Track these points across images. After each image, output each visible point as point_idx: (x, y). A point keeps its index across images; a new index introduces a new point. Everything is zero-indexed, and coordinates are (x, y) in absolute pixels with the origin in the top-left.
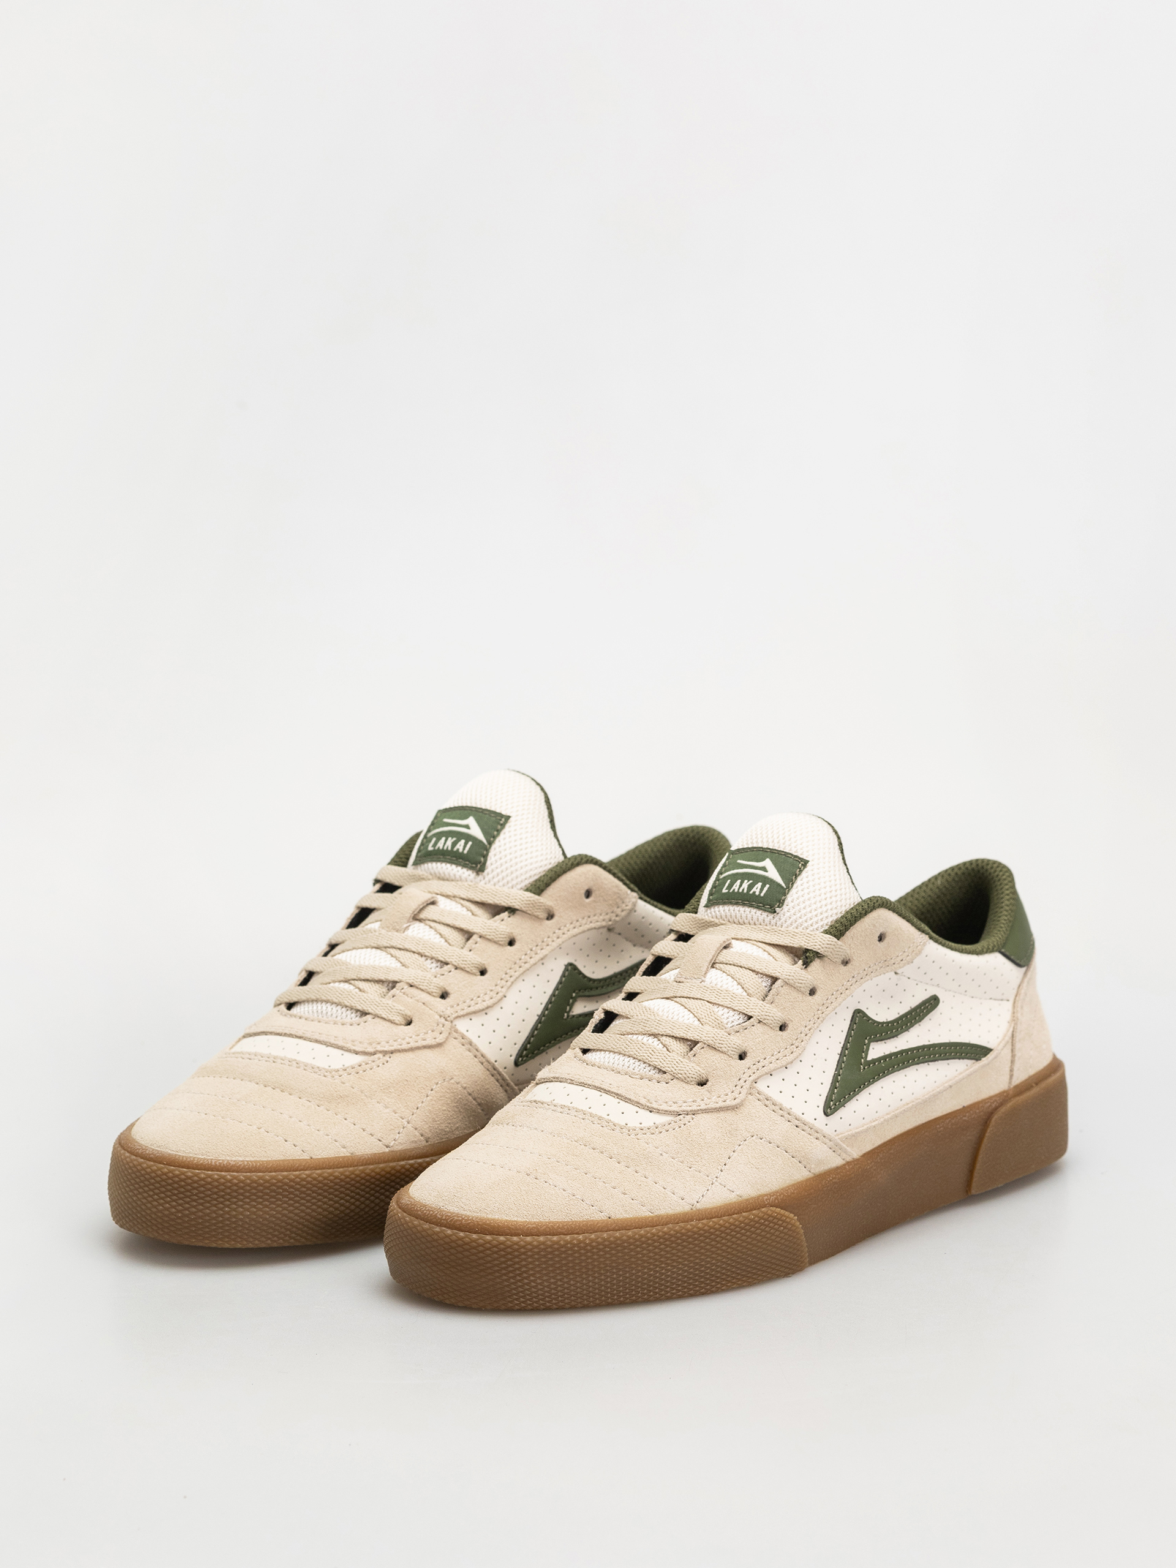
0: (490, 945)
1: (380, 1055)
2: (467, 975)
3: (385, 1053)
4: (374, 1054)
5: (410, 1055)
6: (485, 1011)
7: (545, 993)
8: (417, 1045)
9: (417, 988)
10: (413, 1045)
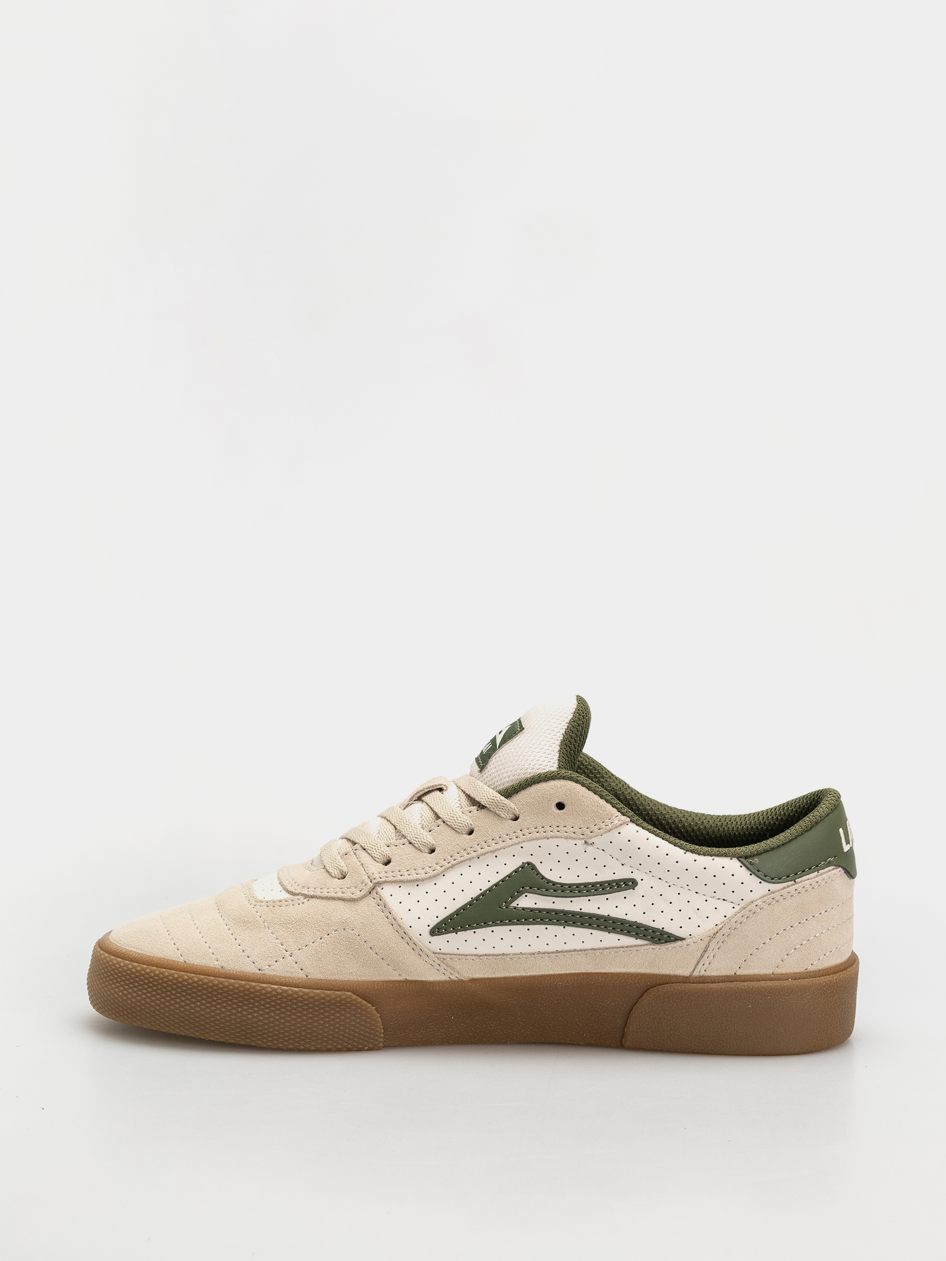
0: (449, 830)
1: (301, 898)
2: (414, 850)
3: (306, 896)
4: (298, 894)
5: (324, 902)
6: (417, 882)
7: (489, 881)
8: (335, 895)
9: (367, 851)
10: (333, 894)
